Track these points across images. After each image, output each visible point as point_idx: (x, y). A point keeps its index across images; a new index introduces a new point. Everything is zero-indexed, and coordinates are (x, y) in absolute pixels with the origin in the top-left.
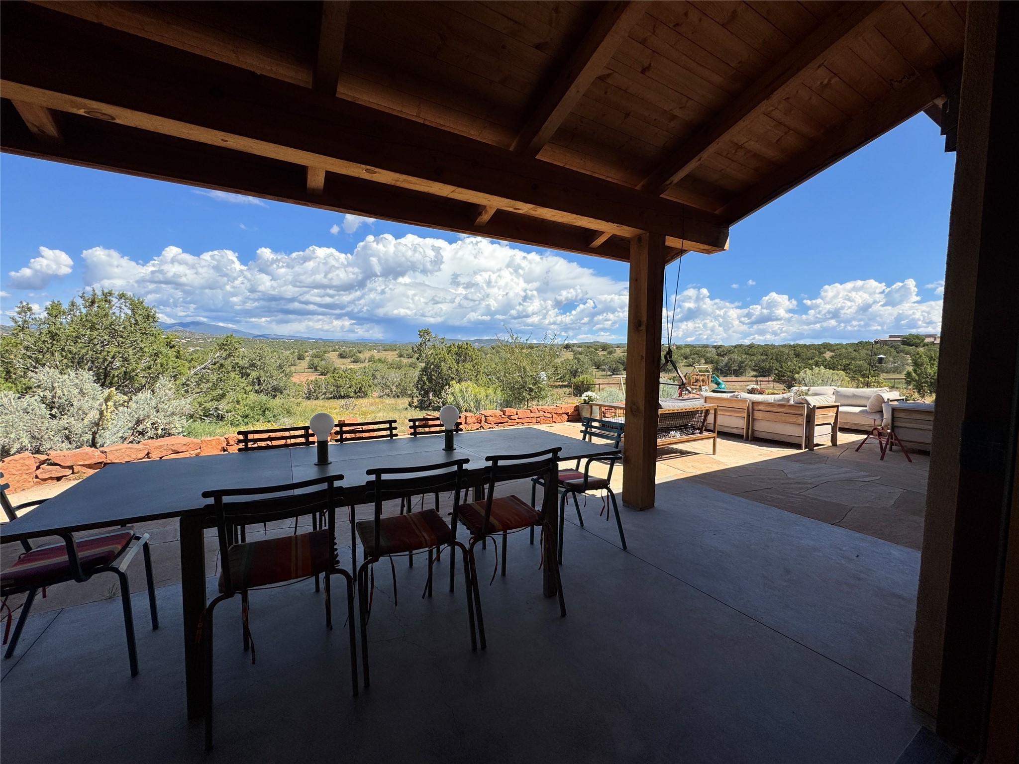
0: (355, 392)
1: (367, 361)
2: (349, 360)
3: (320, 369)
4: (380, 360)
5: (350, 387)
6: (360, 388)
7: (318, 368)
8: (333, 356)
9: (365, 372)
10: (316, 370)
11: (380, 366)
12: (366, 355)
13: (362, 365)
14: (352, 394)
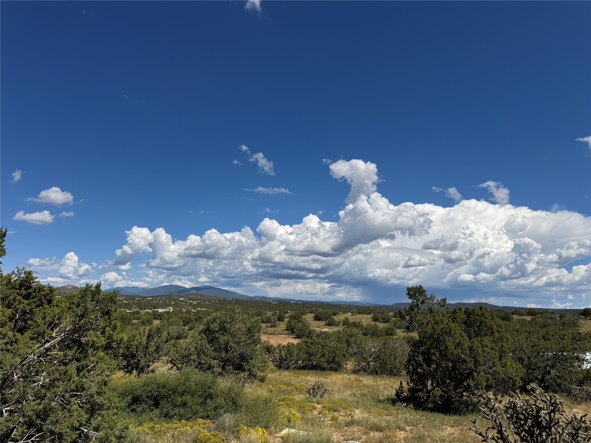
0: (328, 362)
1: (341, 324)
2: (324, 323)
3: (297, 332)
4: (354, 324)
5: (322, 356)
6: (334, 358)
7: (295, 330)
8: (309, 317)
9: (339, 338)
10: (293, 332)
11: (355, 330)
12: (341, 317)
13: (336, 329)
14: (325, 365)
